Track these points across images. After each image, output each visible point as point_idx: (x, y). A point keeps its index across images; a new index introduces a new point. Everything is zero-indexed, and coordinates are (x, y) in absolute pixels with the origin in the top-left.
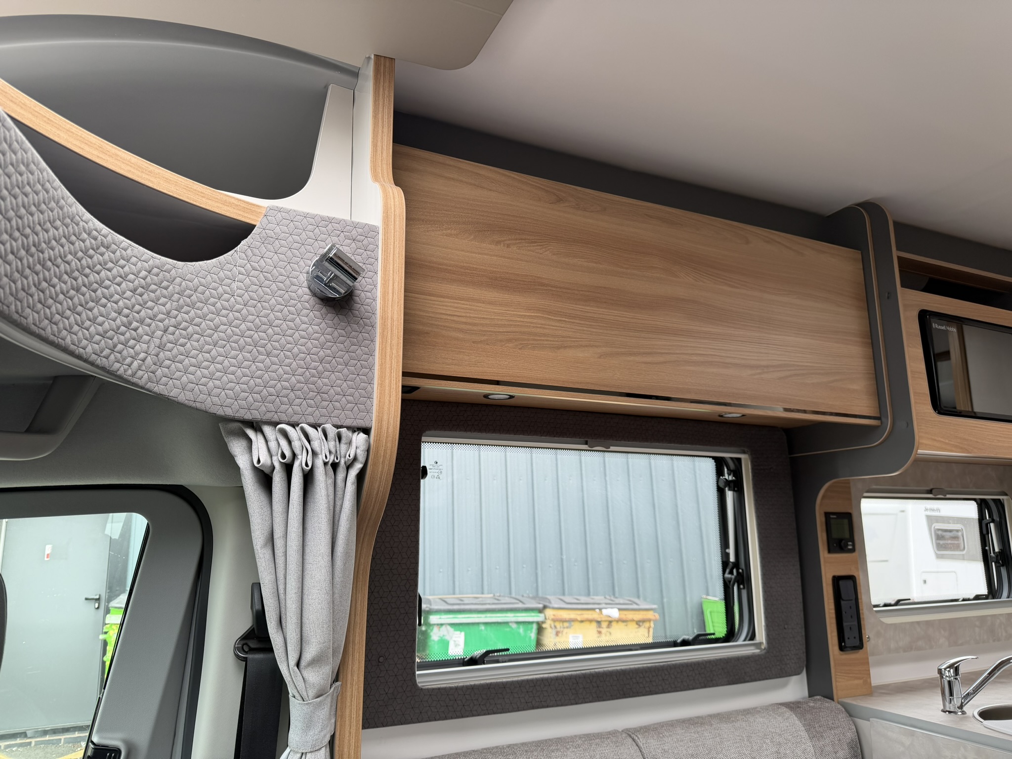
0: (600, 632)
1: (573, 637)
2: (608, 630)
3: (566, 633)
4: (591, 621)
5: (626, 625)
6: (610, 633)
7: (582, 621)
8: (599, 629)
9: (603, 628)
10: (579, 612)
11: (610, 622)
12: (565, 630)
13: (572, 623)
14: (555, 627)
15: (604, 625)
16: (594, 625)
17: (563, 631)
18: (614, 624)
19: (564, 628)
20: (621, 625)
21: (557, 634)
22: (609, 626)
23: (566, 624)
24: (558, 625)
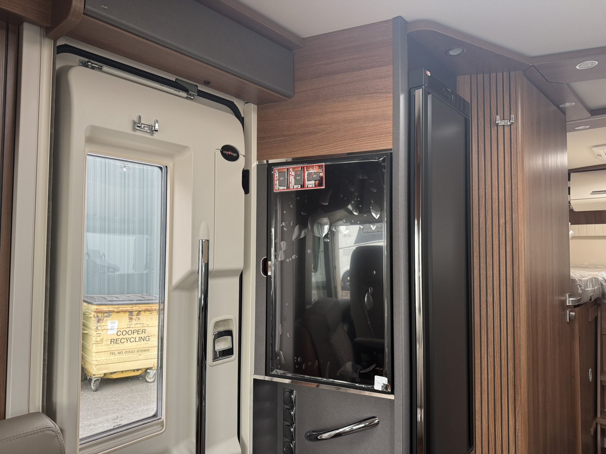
0: (131, 319)
1: (110, 322)
2: (138, 316)
3: (106, 320)
4: (125, 312)
5: (151, 313)
6: (139, 319)
7: (118, 312)
8: (131, 317)
9: (134, 316)
10: (116, 307)
11: (140, 311)
12: (105, 319)
13: (111, 314)
14: (98, 316)
15: (135, 313)
16: (127, 314)
17: (104, 319)
18: (141, 313)
19: (104, 317)
20: (147, 313)
21: (99, 321)
22: (138, 315)
23: (105, 315)
24: (100, 315)
